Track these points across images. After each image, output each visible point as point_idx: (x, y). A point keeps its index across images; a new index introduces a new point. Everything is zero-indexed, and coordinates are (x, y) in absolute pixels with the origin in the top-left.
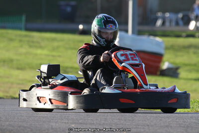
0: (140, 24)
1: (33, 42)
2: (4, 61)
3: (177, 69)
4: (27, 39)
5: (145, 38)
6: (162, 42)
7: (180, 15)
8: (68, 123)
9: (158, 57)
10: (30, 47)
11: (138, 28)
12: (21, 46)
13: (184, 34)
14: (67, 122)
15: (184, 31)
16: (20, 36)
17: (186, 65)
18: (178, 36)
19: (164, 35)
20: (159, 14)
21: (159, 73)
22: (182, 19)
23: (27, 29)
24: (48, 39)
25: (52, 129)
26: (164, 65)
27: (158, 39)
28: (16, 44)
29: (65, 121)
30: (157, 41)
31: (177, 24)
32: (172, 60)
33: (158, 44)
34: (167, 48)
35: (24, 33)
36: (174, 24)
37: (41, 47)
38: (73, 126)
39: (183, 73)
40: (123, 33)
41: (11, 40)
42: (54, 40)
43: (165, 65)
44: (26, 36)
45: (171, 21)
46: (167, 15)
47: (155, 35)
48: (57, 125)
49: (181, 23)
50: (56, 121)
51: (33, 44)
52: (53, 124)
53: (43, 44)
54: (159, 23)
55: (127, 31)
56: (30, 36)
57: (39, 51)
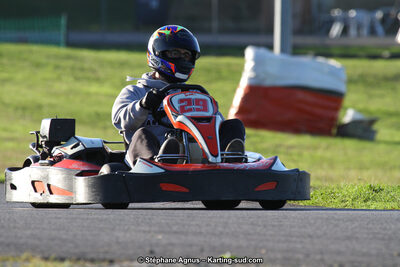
0: (298, 32)
1: (82, 69)
2: (24, 109)
3: (372, 122)
4: (70, 63)
5: (306, 60)
6: (340, 69)
7: (379, 15)
8: (149, 232)
9: (334, 98)
10: (77, 79)
11: (292, 40)
12: (59, 79)
13: (386, 53)
14: (147, 229)
15: (386, 47)
16: (57, 57)
17: (390, 114)
18: (375, 57)
19: (346, 54)
20: (336, 13)
21: (334, 131)
22: (383, 21)
23: (70, 44)
24: (111, 64)
25: (118, 243)
26: (345, 114)
27: (334, 62)
28: (47, 73)
29: (143, 228)
30: (333, 67)
31: (373, 32)
32: (361, 106)
33: (333, 72)
34: (351, 81)
35: (64, 51)
36: (365, 31)
37: (98, 80)
38: (160, 237)
39: (383, 132)
40: (263, 51)
41: (38, 65)
42: (123, 64)
43: (348, 116)
44: (68, 57)
45: (359, 27)
46: (353, 13)
47: (328, 55)
48: (128, 235)
49: (380, 29)
50: (126, 227)
51: (82, 74)
52: (120, 235)
53: (101, 74)
54: (336, 30)
55: (270, 47)
56: (75, 58)
57: (94, 88)
